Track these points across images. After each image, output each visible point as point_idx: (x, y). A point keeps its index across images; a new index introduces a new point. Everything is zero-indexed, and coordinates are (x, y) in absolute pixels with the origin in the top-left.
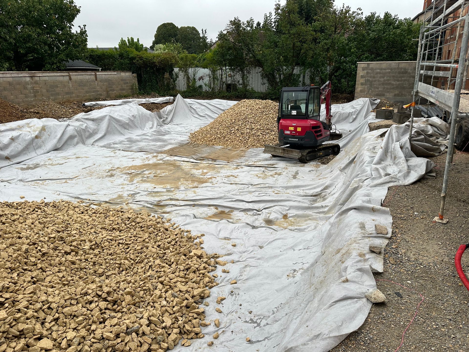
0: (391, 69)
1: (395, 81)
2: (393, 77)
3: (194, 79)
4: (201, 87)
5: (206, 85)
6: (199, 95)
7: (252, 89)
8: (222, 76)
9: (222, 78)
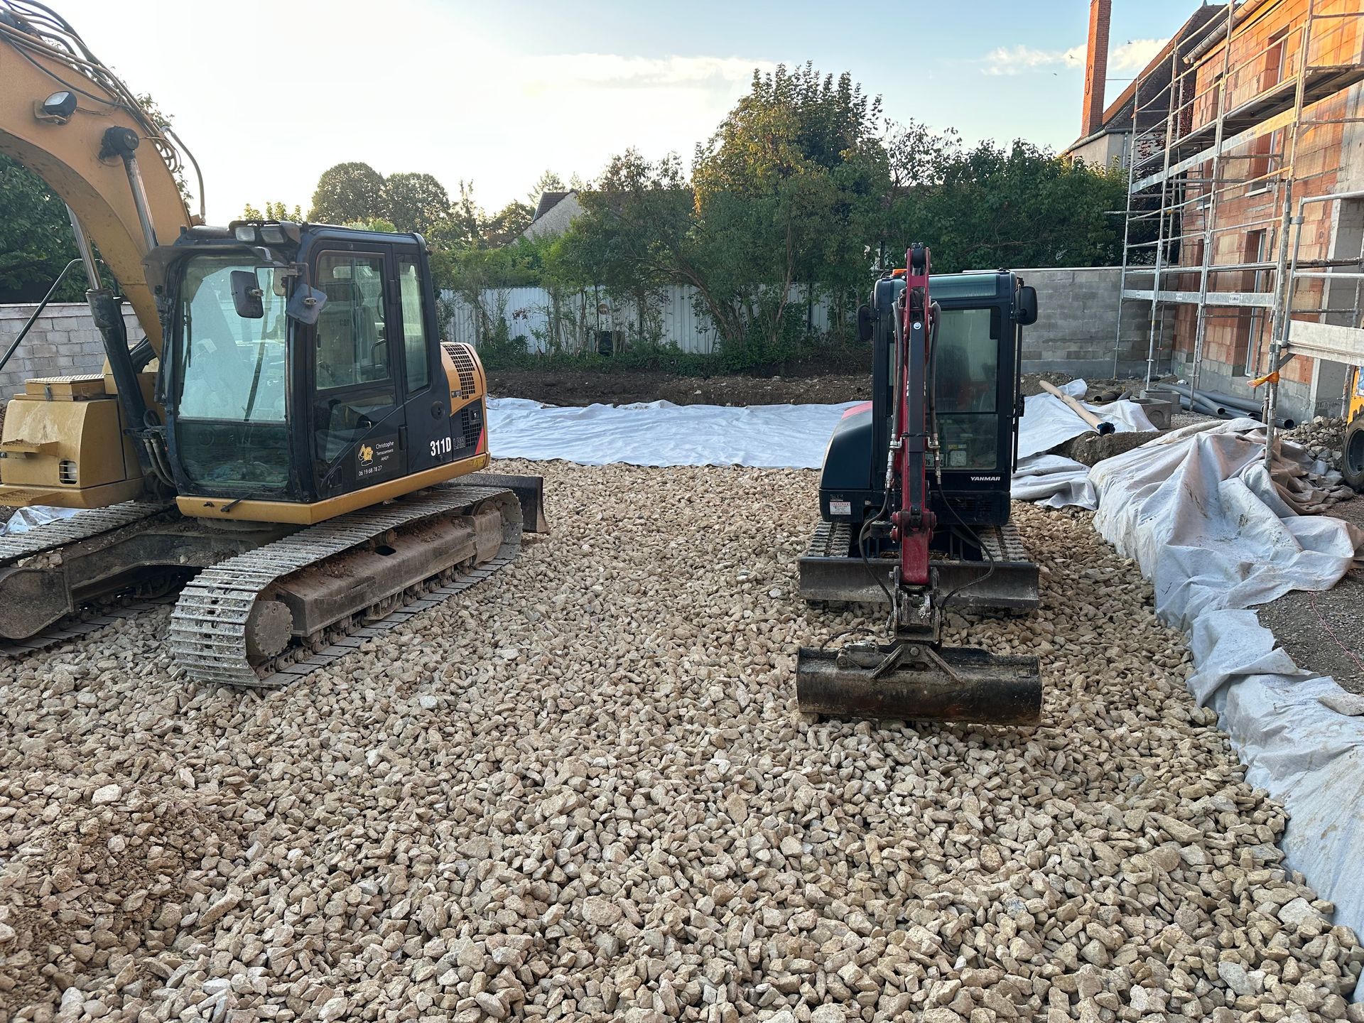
0: (1055, 289)
1: (1065, 317)
2: (1062, 307)
3: (503, 320)
4: (521, 340)
5: (537, 335)
6: (518, 365)
7: (674, 344)
8: (584, 309)
9: (583, 316)
